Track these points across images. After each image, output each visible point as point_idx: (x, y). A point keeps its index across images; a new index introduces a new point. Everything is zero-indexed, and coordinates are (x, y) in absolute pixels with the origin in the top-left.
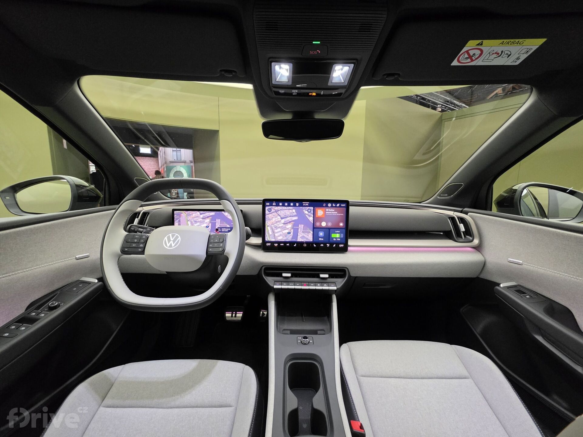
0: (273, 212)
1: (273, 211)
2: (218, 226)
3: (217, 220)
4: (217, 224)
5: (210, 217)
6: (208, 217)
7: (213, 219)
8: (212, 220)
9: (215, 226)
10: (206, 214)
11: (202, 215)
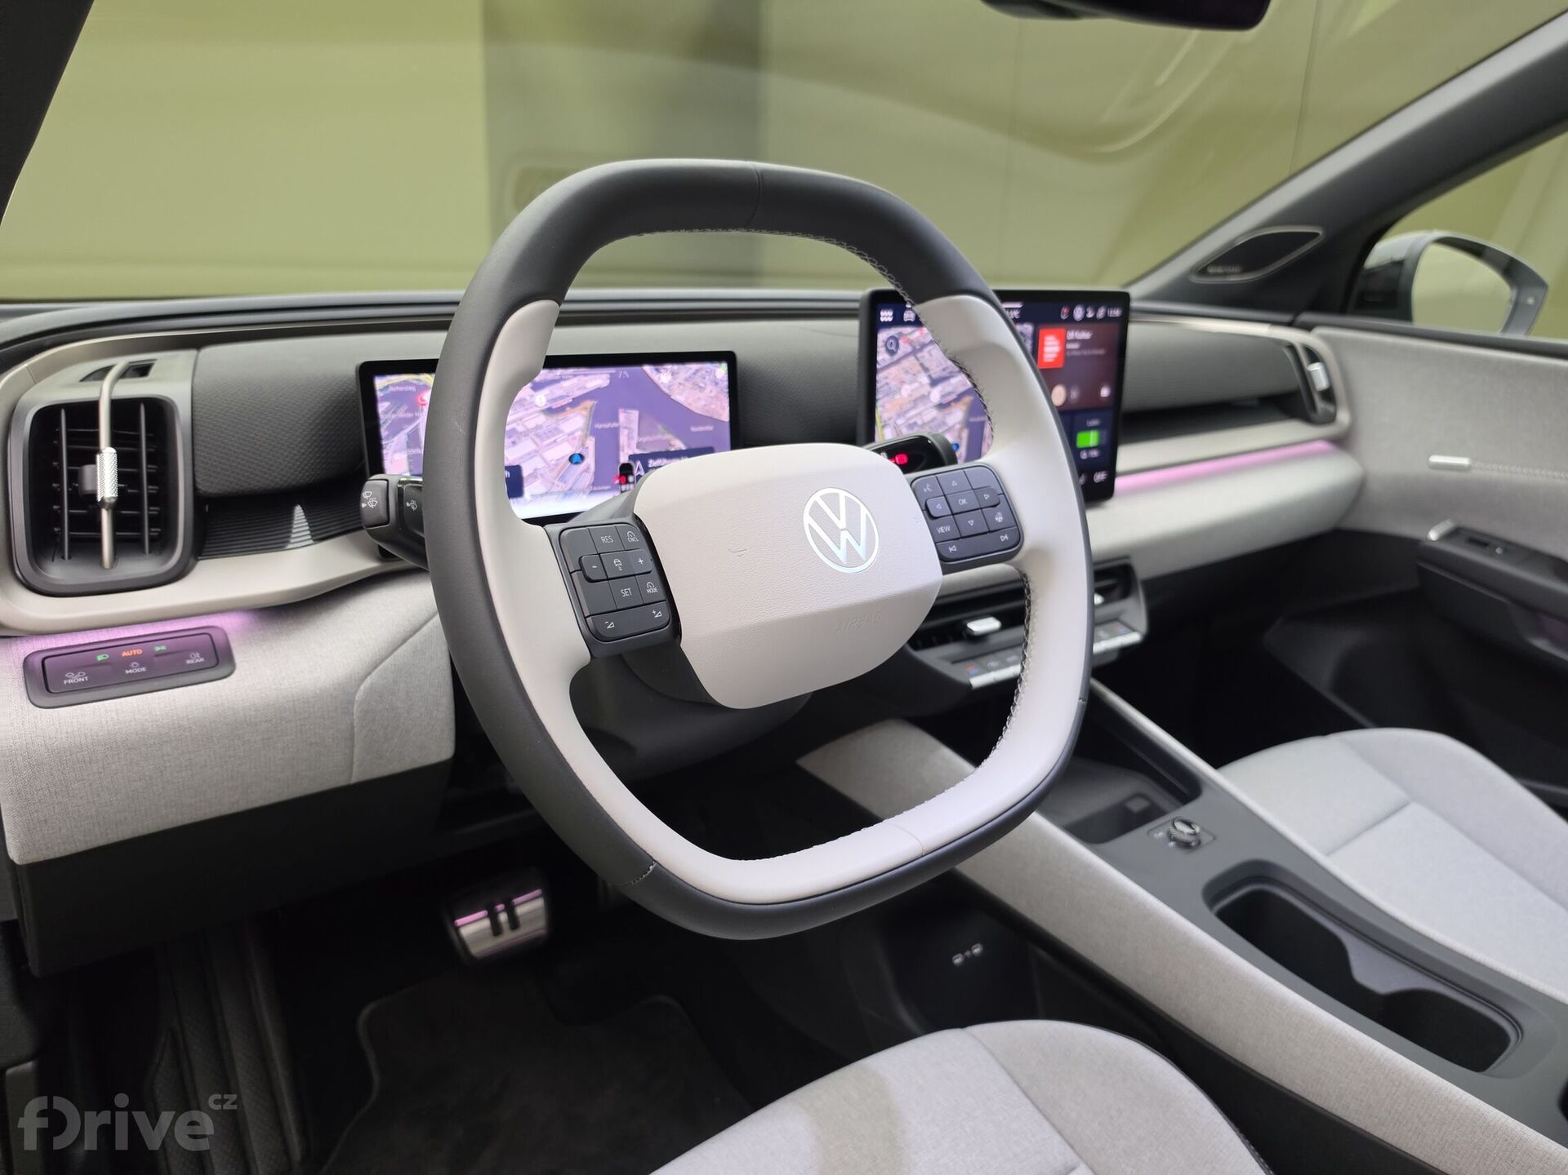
0: (906, 356)
1: (904, 348)
2: (629, 446)
3: (622, 416)
4: (623, 439)
5: (589, 404)
6: (576, 402)
7: (604, 407)
8: (596, 416)
9: (617, 448)
10: (565, 384)
11: (546, 391)
